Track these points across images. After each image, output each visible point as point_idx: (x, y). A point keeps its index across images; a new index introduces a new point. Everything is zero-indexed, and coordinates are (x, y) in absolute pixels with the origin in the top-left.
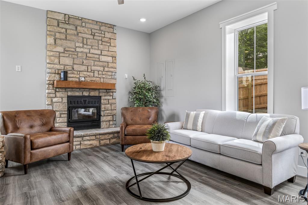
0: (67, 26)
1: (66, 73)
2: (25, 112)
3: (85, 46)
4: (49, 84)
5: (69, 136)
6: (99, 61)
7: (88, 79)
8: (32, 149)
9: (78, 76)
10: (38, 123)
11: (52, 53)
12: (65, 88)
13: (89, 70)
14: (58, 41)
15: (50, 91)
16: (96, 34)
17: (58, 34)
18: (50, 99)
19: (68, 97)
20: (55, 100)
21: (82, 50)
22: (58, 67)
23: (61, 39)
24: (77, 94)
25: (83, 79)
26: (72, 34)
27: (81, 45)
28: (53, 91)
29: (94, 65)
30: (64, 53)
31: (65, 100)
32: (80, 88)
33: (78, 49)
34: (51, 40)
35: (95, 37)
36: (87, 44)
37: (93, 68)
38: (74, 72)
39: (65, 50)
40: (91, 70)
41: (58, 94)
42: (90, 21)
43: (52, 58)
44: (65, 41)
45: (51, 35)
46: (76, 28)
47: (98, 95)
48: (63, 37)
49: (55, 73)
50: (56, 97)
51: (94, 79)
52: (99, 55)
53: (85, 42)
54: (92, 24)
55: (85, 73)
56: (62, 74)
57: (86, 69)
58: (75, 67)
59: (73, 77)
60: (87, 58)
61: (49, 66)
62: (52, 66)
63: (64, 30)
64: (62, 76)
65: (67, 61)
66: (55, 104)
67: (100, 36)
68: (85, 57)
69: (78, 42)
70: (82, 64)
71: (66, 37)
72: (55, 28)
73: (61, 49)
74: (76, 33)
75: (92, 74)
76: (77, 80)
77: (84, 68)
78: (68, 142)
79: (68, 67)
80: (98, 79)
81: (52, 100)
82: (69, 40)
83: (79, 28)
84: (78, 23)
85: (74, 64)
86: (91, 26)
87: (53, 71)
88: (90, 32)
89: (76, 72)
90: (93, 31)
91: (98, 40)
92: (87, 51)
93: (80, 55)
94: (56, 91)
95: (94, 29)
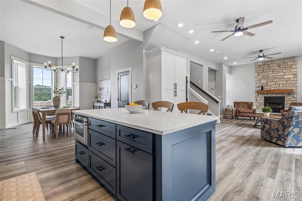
0: (264, 66)
1: (262, 87)
2: (242, 102)
3: (274, 73)
4: (255, 92)
5: (254, 111)
6: (283, 78)
7: (276, 89)
8: (239, 113)
9: (270, 87)
10: (246, 106)
11: (257, 79)
12: (263, 93)
13: (277, 84)
14: (260, 74)
15: (256, 95)
16: (281, 65)
17: (259, 71)
18: (256, 98)
19: (265, 97)
20: (258, 98)
21: (272, 75)
22: (259, 85)
23: (261, 73)
24: (269, 96)
25: (273, 89)
26: (266, 69)
27: (272, 73)
28: (257, 95)
29: (280, 81)
30: (262, 78)
31: (263, 98)
32: (271, 93)
33: (269, 75)
34: (256, 74)
35: (281, 67)
36: (275, 72)
37: (279, 83)
38: (268, 86)
39: (263, 77)
40: (278, 84)
41: (259, 96)
42: (277, 60)
43: (257, 81)
44: (263, 73)
45: (257, 72)
46: (269, 66)
47: (282, 96)
48: (262, 71)
49: (258, 87)
50: (258, 97)
51: (280, 88)
52: (283, 75)
53: (274, 71)
54: (279, 61)
55: (274, 86)
56: (260, 87)
57: (275, 84)
58: (268, 83)
59: (266, 88)
60: (275, 78)
61: (255, 85)
62: (257, 84)
63: (262, 68)
64: (260, 89)
65: (264, 81)
66: (258, 100)
67: (284, 66)
68: (274, 78)
69: (270, 72)
70: (272, 82)
71: (263, 71)
72: (258, 69)
73: (261, 77)
74: (268, 68)
75: (278, 86)
76: (269, 89)
77: (273, 83)
78: (253, 113)
79: (264, 84)
80: (282, 88)
81: (257, 98)
82: (265, 72)
83: (270, 65)
84: (270, 63)
85: (267, 82)
86: (278, 62)
87: (257, 86)
88: (277, 65)
89: (269, 86)
90: (279, 64)
91: (282, 68)
92: (276, 75)
93: (271, 77)
94: (258, 95)
95: (280, 63)
